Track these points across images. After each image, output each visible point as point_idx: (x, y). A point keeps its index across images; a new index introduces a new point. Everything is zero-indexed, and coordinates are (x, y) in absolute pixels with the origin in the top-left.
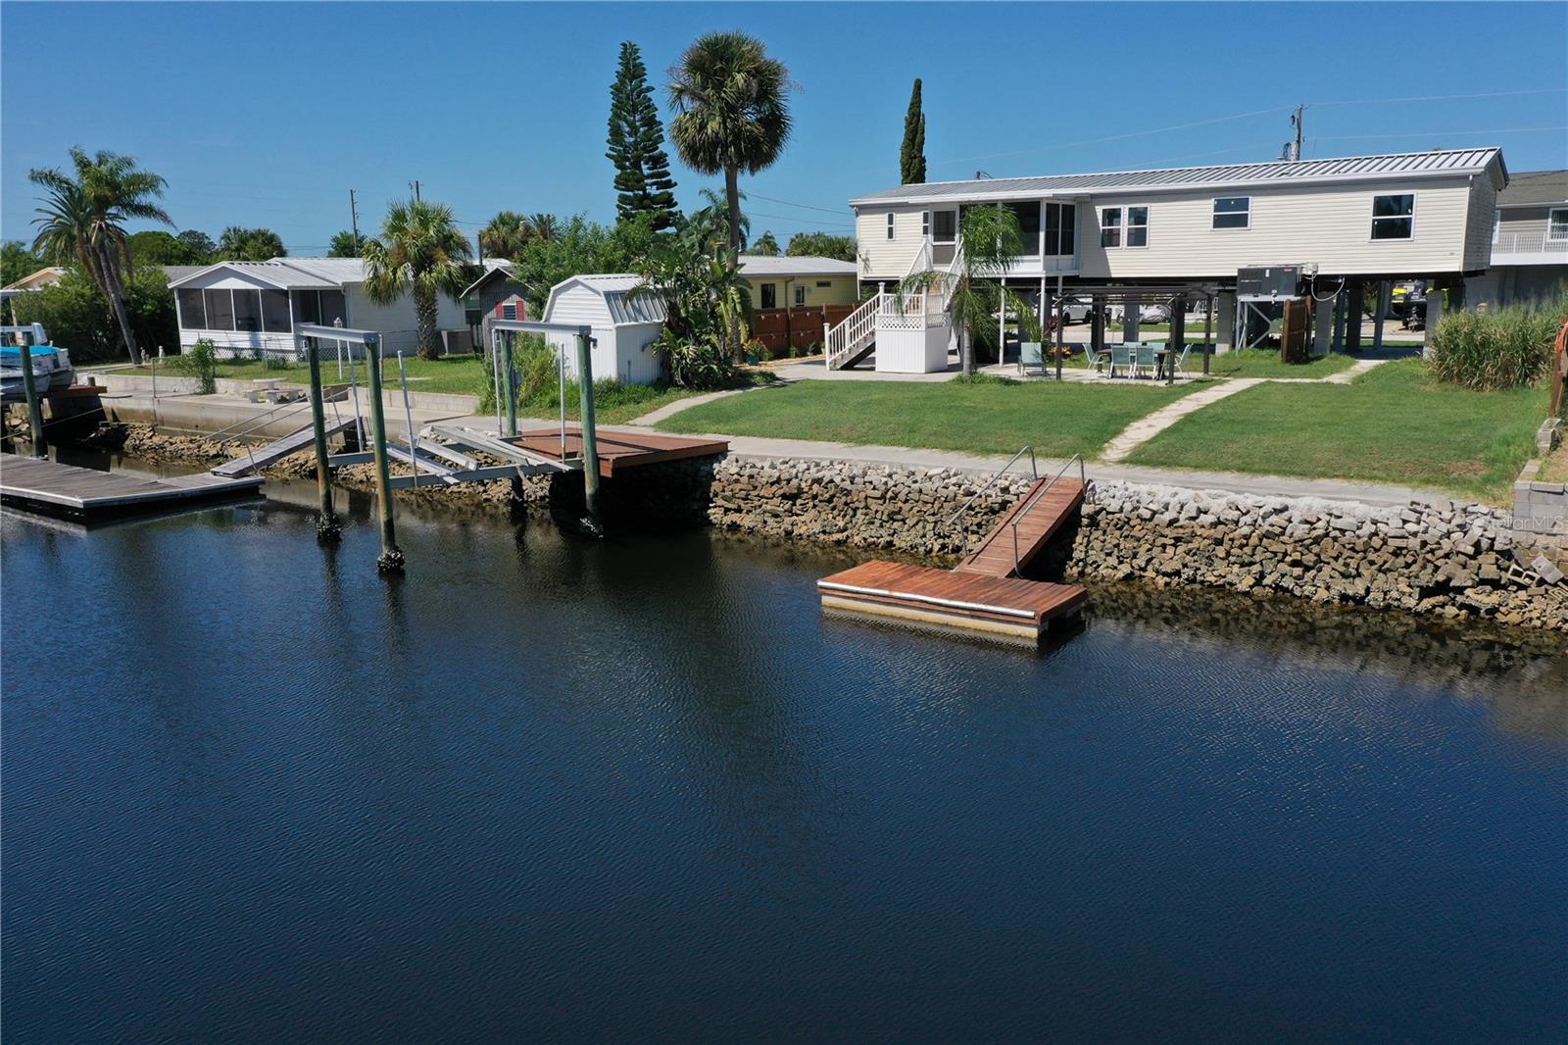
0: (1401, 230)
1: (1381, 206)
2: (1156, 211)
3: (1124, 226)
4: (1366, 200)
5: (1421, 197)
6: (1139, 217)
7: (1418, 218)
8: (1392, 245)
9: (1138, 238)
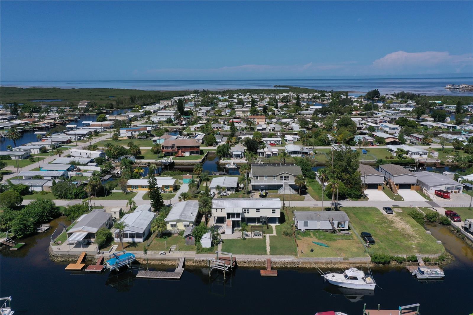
0: (275, 213)
1: (273, 210)
2: (249, 210)
3: (246, 211)
4: (271, 210)
5: (276, 210)
6: (248, 210)
7: (276, 211)
8: (274, 214)
9: (248, 213)
